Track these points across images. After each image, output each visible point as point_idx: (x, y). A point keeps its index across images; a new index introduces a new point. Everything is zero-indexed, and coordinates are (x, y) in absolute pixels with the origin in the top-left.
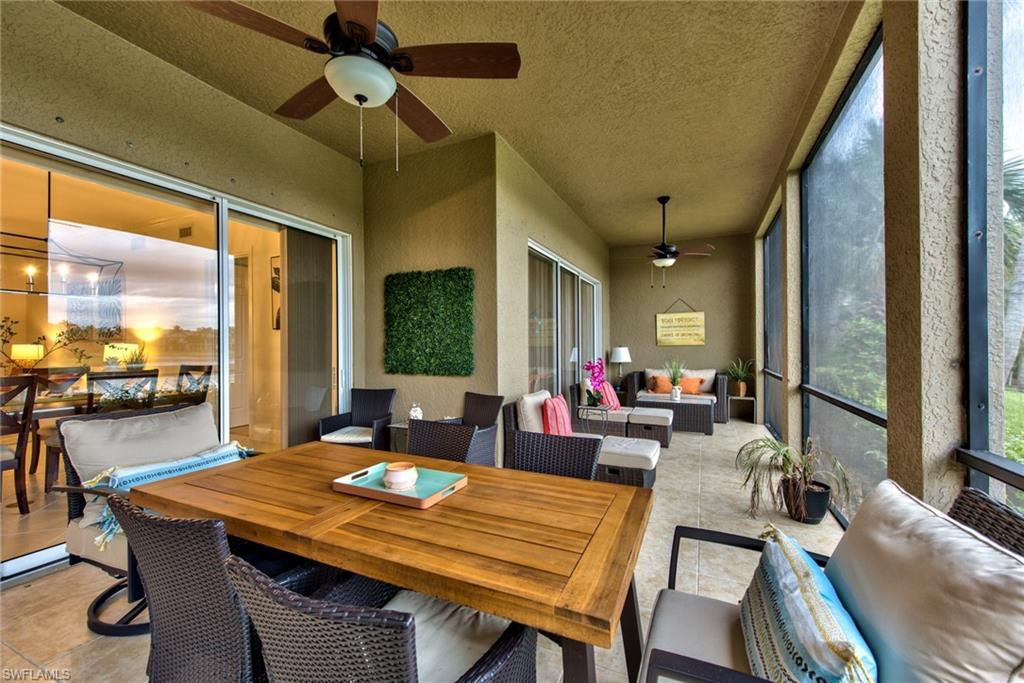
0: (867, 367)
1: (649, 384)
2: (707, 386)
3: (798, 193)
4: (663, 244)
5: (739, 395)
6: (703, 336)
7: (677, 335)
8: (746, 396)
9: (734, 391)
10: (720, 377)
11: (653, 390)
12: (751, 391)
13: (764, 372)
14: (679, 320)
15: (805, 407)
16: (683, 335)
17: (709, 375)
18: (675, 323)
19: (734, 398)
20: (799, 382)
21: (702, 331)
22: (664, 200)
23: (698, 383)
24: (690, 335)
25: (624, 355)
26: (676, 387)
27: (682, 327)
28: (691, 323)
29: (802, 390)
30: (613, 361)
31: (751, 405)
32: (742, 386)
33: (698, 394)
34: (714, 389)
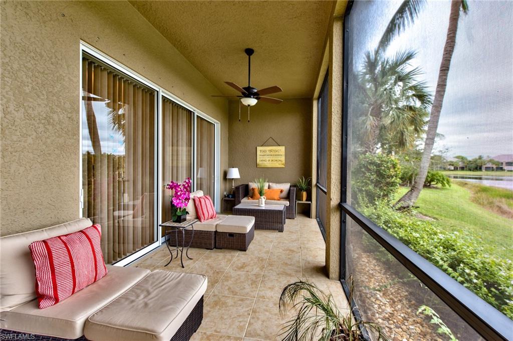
0: (369, 182)
1: (250, 193)
2: (284, 194)
3: (341, 37)
4: (249, 87)
5: (303, 201)
6: (284, 162)
7: (269, 160)
8: (306, 200)
9: (299, 197)
10: (291, 188)
11: (252, 197)
12: (309, 198)
13: (316, 185)
14: (271, 151)
15: (343, 222)
16: (272, 161)
17: (286, 187)
18: (268, 153)
19: (300, 202)
20: (339, 201)
21: (283, 158)
22: (249, 52)
23: (279, 192)
24: (276, 161)
25: (235, 173)
26: (262, 197)
27: (271, 155)
28: (277, 153)
29: (341, 208)
30: (228, 177)
31: (309, 205)
32: (305, 194)
33: (279, 200)
34: (288, 197)
